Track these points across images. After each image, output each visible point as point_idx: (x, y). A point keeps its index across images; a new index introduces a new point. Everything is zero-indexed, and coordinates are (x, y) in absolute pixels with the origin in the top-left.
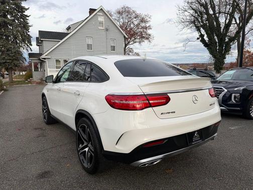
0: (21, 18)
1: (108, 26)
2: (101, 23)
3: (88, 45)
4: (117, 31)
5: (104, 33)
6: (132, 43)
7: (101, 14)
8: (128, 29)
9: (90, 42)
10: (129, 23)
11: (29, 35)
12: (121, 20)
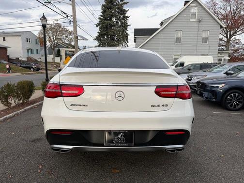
0: (123, 19)
1: (201, 17)
2: (194, 15)
3: (177, 38)
4: (212, 21)
5: (196, 25)
6: (240, 32)
7: (195, 5)
8: (237, 18)
9: (179, 35)
10: (239, 10)
11: (127, 33)
12: (229, 8)
